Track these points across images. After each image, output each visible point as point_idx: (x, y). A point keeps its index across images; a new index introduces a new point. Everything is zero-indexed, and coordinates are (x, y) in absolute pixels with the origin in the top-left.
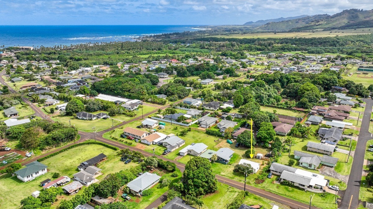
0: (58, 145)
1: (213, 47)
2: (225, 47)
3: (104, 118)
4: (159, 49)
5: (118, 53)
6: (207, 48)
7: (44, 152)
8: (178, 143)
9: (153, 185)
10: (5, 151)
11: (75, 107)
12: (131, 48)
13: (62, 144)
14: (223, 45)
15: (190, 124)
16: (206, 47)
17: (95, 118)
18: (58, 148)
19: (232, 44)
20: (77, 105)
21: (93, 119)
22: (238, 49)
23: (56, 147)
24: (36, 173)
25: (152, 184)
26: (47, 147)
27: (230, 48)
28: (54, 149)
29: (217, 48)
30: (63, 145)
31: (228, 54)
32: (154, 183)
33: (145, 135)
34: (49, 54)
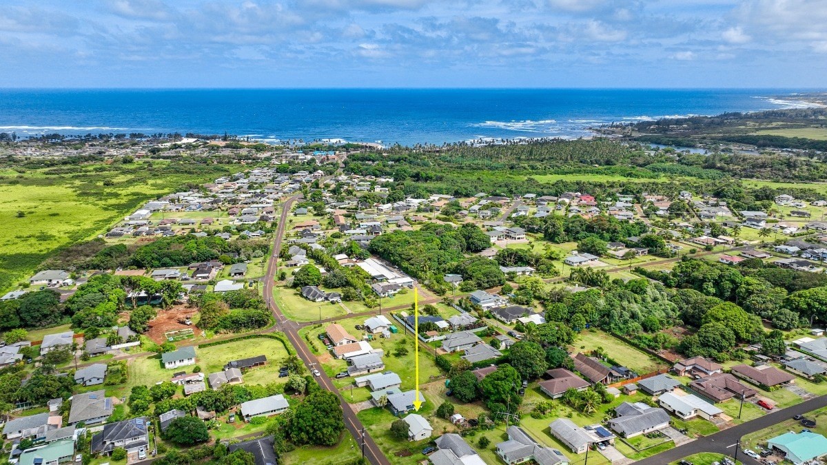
0: (238, 329)
1: (736, 167)
2: (769, 169)
3: (333, 303)
4: (608, 163)
5: (512, 168)
6: (719, 168)
7: (216, 337)
8: (369, 365)
9: (274, 413)
10: (185, 324)
11: (305, 277)
12: (547, 157)
13: (243, 330)
14: (764, 163)
15: (431, 340)
16: (719, 165)
17: (320, 299)
18: (236, 334)
19: (790, 162)
20: (308, 275)
21: (317, 300)
22: (807, 174)
23: (234, 332)
24: (180, 361)
25: (272, 411)
26: (222, 331)
27: (783, 171)
28: (231, 335)
29: (745, 170)
30: (244, 332)
31: (729, 194)
32: (275, 411)
33: (345, 342)
34: (398, 160)
